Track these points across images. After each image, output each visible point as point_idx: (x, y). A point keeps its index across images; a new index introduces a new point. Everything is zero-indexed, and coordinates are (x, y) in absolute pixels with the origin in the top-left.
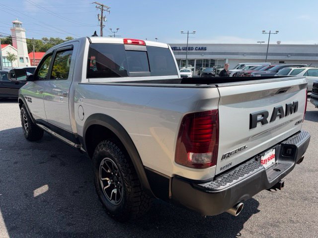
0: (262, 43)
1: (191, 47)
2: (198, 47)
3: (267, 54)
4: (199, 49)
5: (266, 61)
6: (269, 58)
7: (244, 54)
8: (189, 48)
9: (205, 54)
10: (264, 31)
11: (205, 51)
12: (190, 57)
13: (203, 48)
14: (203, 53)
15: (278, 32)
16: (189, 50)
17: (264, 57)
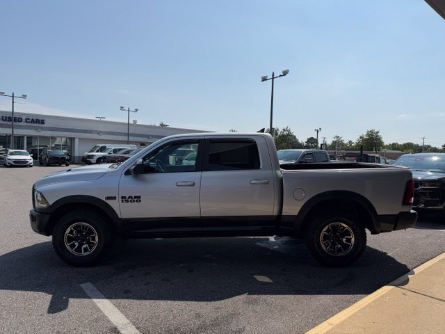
0: (102, 119)
1: (18, 117)
2: (31, 118)
3: (128, 135)
4: (33, 121)
5: (128, 142)
6: (131, 139)
7: (99, 133)
8: (15, 118)
9: (43, 129)
10: (122, 107)
11: (42, 125)
12: (18, 132)
13: (38, 121)
14: (40, 127)
15: (137, 110)
16: (15, 121)
17: (125, 138)
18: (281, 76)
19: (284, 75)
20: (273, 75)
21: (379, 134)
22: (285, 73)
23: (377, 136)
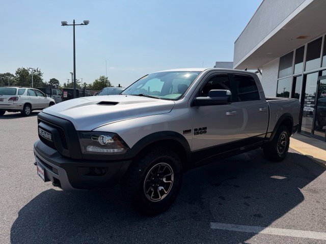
18: (82, 24)
19: (86, 24)
20: (74, 22)
21: (108, 79)
22: (86, 23)
23: (107, 81)
